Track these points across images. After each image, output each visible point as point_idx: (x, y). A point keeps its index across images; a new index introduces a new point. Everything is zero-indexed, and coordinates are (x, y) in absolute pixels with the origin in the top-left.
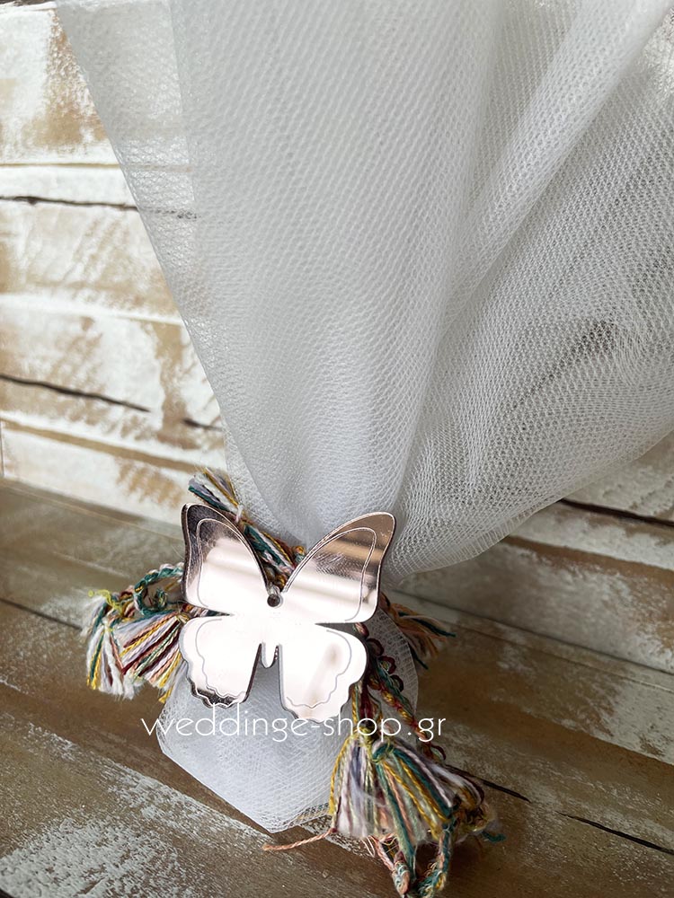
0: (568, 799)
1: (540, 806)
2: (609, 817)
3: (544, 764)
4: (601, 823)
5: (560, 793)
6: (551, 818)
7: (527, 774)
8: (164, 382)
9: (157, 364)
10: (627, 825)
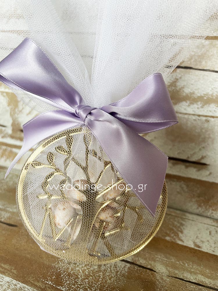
0: (171, 270)
1: (160, 274)
2: (185, 275)
3: (161, 256)
4: (183, 278)
5: (167, 267)
6: (165, 278)
7: (155, 261)
8: (11, 115)
9: (8, 109)
10: (192, 278)
